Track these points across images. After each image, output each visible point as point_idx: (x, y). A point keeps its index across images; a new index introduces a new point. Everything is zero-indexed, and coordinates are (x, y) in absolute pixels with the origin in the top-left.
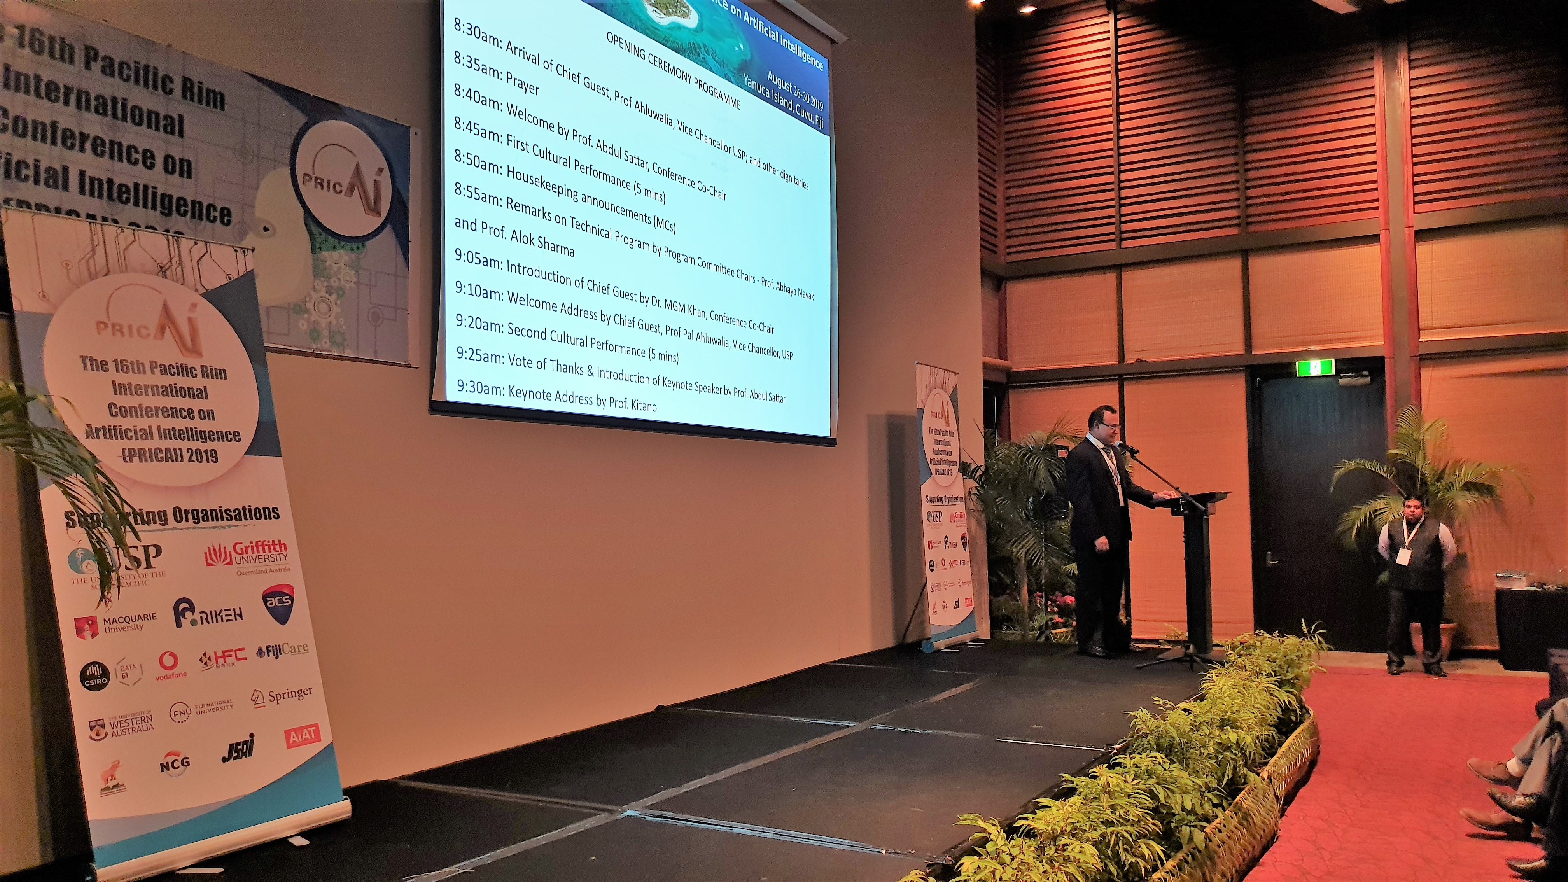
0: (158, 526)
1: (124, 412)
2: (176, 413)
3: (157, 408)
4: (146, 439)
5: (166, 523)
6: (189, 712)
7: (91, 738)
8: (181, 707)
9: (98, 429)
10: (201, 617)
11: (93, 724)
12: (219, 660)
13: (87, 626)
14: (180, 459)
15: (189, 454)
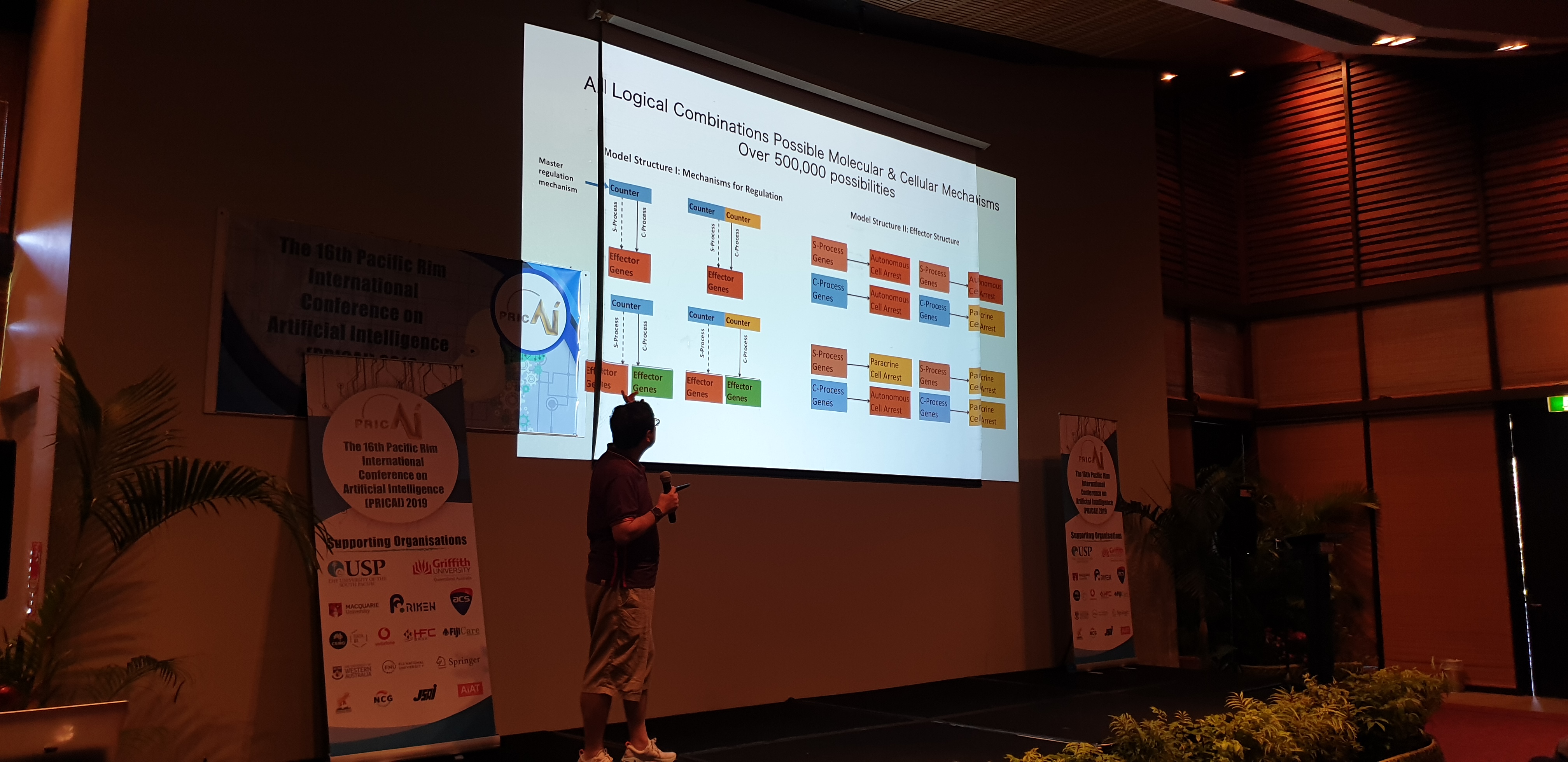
0: (384, 548)
1: (369, 476)
2: (401, 475)
3: (389, 473)
4: (381, 493)
5: (389, 546)
6: (394, 667)
7: (333, 677)
8: (389, 664)
9: (351, 487)
10: (407, 607)
11: (335, 669)
12: (417, 635)
13: (336, 609)
14: (401, 505)
15: (408, 502)
